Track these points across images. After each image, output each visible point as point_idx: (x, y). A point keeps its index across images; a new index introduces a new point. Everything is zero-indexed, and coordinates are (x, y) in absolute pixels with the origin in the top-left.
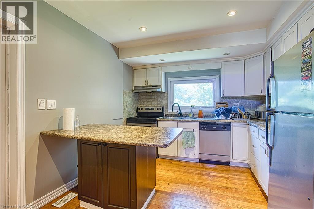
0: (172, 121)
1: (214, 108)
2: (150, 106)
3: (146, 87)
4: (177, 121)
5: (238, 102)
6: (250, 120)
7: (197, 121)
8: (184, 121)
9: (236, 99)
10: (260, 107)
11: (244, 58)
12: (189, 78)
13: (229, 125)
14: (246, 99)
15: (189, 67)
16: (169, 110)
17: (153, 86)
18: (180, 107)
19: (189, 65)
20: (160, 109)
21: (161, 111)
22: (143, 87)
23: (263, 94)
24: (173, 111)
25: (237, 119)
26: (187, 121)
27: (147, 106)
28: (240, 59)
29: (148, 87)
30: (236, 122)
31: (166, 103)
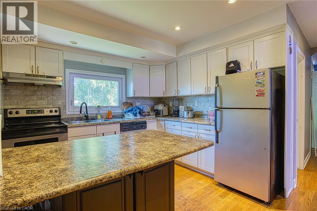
0: (90, 125)
1: (120, 108)
2: (31, 107)
3: (34, 76)
4: (95, 125)
5: (139, 102)
6: (155, 117)
7: (117, 123)
8: (105, 124)
9: (138, 99)
10: (160, 106)
11: (149, 64)
12: (96, 73)
13: (145, 123)
14: (145, 99)
15: (102, 61)
16: (68, 112)
17: (47, 77)
18: (87, 108)
19: (102, 58)
20: (56, 111)
21: (57, 114)
22: (27, 75)
23: (165, 96)
24: (81, 113)
25: (147, 117)
26: (108, 124)
27: (26, 107)
28: (146, 64)
29: (37, 76)
30: (150, 119)
31: (63, 103)
